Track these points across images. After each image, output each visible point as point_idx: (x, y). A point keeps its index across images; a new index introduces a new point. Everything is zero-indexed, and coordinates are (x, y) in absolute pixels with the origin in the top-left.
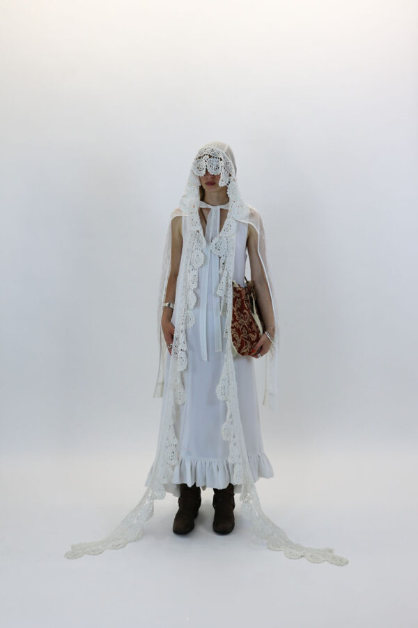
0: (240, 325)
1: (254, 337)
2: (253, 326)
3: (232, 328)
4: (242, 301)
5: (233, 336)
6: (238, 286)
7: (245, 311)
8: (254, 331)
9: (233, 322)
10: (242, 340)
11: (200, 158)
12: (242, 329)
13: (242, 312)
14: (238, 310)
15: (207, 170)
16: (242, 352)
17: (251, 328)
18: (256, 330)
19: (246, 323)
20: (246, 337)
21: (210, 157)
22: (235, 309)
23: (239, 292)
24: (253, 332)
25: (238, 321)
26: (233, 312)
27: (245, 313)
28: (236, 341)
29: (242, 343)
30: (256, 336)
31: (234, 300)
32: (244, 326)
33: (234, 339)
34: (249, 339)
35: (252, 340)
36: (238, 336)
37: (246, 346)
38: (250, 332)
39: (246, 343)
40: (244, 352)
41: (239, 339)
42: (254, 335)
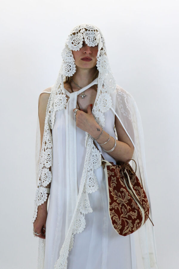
0: (119, 204)
1: (134, 215)
2: (133, 203)
3: (111, 210)
4: (118, 179)
5: (112, 218)
6: (110, 164)
7: (122, 189)
8: (134, 208)
9: (111, 204)
10: (123, 221)
12: (121, 208)
13: (119, 191)
14: (115, 188)
15: (84, 42)
16: (124, 233)
17: (131, 206)
18: (136, 207)
19: (125, 201)
20: (127, 216)
21: (86, 30)
22: (111, 189)
23: (112, 170)
24: (133, 210)
25: (116, 201)
26: (110, 192)
27: (123, 192)
28: (116, 223)
29: (123, 224)
30: (136, 214)
31: (110, 179)
32: (123, 205)
33: (114, 222)
34: (130, 218)
35: (133, 218)
36: (117, 217)
37: (127, 225)
38: (130, 210)
39: (128, 223)
40: (126, 232)
41: (119, 220)
42: (135, 212)
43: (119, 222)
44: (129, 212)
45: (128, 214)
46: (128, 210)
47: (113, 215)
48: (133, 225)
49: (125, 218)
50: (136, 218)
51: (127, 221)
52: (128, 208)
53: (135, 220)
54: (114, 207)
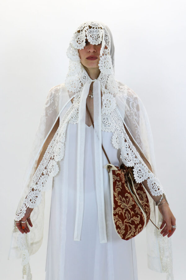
0: (123, 209)
1: (137, 220)
2: (136, 209)
3: (115, 215)
4: (123, 185)
5: (116, 223)
6: (116, 169)
7: (126, 194)
8: (137, 214)
9: (115, 209)
10: (126, 226)
11: (79, 32)
12: (125, 213)
13: (123, 196)
14: (119, 193)
15: (87, 42)
16: (126, 238)
17: (135, 211)
18: (139, 212)
19: (129, 206)
20: (130, 221)
21: (90, 27)
22: (116, 194)
23: (118, 175)
25: (120, 206)
26: (115, 197)
27: (127, 197)
28: (120, 228)
29: (126, 229)
30: (139, 218)
31: (115, 184)
32: (127, 210)
33: (118, 227)
34: (133, 223)
35: (136, 223)
36: (121, 222)
37: (130, 230)
38: (133, 216)
39: (131, 228)
40: (129, 237)
41: (123, 225)
42: (138, 217)
43: (123, 227)
44: (132, 217)
45: (131, 219)
46: (132, 215)
47: (117, 220)
48: (136, 230)
49: (129, 223)
50: (138, 223)
51: (130, 226)
52: (132, 214)
53: (138, 224)
54: (117, 213)
